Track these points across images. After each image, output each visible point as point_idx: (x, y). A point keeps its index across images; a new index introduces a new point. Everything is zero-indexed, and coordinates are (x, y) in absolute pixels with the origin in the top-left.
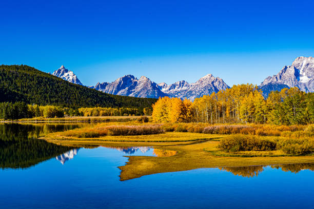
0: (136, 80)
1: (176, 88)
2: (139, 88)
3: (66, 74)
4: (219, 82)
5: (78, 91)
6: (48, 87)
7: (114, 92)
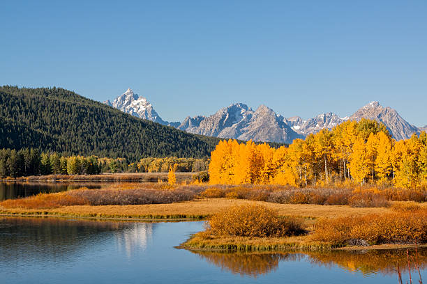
0: (251, 112)
1: (317, 125)
2: (256, 124)
3: (135, 103)
4: (391, 115)
5: (144, 131)
6: (95, 124)
7: (213, 131)
